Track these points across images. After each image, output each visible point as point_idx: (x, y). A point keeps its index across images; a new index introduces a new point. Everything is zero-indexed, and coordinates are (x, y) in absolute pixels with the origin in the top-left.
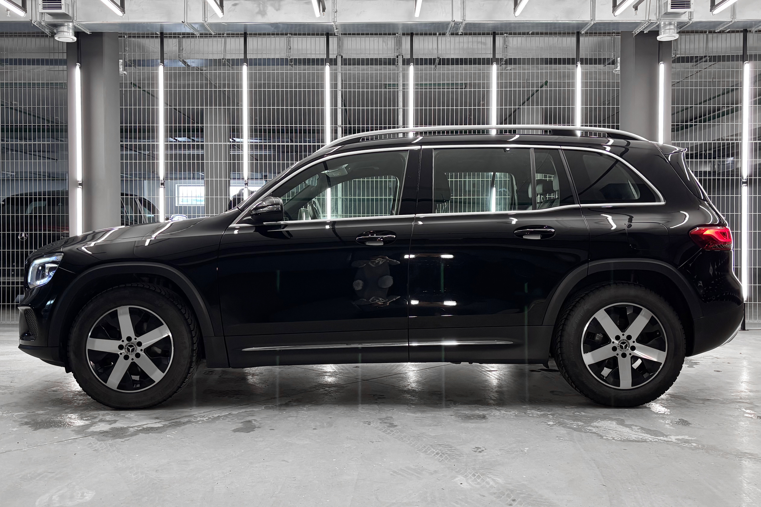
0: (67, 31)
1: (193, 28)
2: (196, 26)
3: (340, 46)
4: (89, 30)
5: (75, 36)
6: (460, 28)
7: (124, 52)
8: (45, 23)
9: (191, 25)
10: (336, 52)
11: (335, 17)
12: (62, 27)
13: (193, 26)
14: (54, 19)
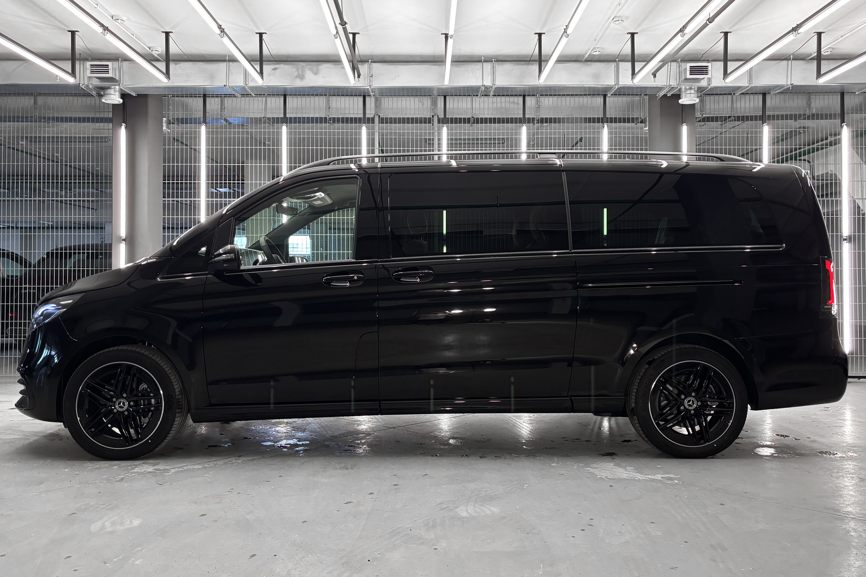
0: (113, 93)
1: (235, 90)
2: (237, 89)
3: (377, 107)
4: (135, 92)
5: (121, 98)
6: (491, 91)
7: (168, 111)
8: (93, 86)
9: (233, 88)
10: (373, 112)
11: (370, 81)
12: (109, 90)
13: (235, 89)
14: (101, 82)
